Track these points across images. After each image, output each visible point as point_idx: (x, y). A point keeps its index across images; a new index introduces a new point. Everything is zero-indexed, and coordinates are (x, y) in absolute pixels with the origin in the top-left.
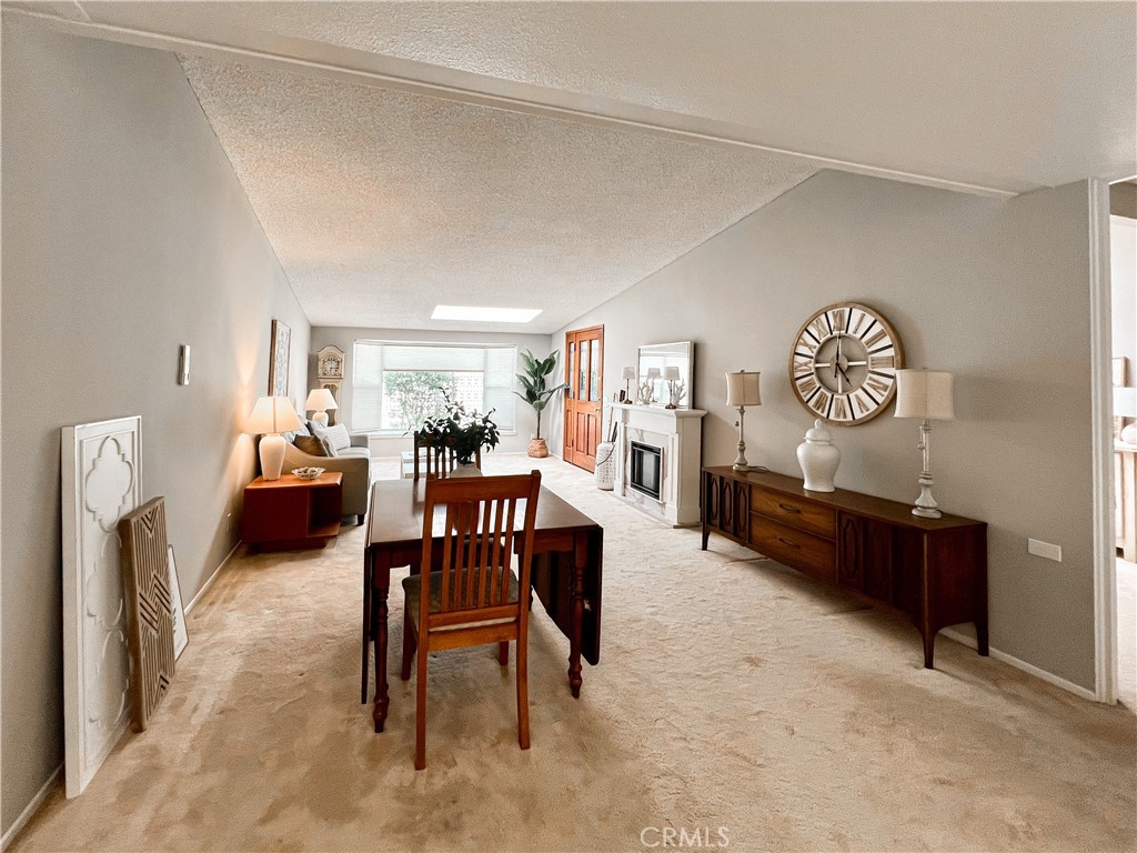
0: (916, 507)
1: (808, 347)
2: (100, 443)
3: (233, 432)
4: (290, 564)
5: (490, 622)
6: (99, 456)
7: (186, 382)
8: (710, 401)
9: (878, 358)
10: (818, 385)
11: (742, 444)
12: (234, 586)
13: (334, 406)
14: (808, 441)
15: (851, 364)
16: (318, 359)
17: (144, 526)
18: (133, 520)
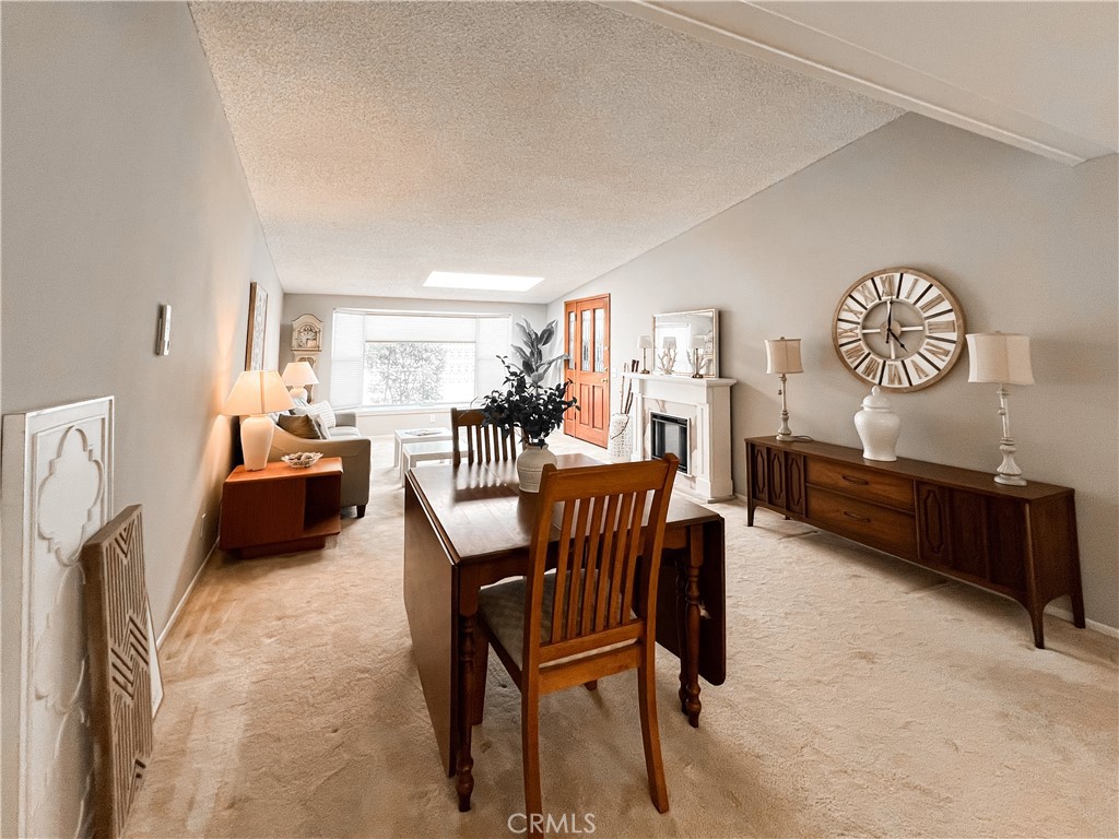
0: (998, 475)
1: (853, 313)
2: (60, 435)
3: (211, 414)
4: (283, 572)
5: (607, 648)
6: (59, 455)
7: (166, 352)
8: (739, 369)
9: (936, 324)
10: (867, 351)
11: (785, 413)
12: (215, 608)
13: (314, 380)
14: (866, 409)
15: (904, 329)
16: (291, 329)
17: (118, 550)
18: (105, 545)
